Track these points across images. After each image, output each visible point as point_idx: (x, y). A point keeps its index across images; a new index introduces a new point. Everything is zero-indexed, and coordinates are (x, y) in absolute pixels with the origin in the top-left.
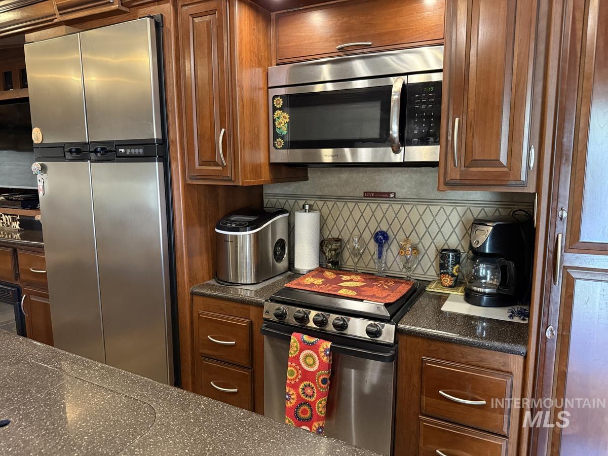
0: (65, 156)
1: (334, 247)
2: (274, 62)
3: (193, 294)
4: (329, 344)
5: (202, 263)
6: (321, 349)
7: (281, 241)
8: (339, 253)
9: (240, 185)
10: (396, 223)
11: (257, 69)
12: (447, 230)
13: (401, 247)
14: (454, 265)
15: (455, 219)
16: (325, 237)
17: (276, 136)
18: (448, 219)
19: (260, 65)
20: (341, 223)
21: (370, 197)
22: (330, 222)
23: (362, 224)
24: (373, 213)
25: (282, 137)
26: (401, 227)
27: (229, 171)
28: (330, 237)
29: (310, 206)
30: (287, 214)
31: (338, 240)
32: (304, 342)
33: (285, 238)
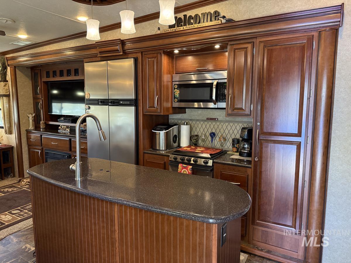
0: (98, 103)
1: (195, 138)
2: (175, 73)
3: (144, 153)
4: (191, 167)
5: (147, 143)
6: (189, 168)
7: (176, 136)
8: (197, 141)
9: (162, 114)
10: (218, 130)
11: (169, 75)
12: (236, 132)
13: (220, 138)
14: (237, 144)
15: (238, 128)
16: (192, 134)
17: (175, 98)
18: (236, 128)
19: (170, 74)
20: (198, 129)
21: (209, 120)
22: (194, 129)
23: (206, 130)
24: (210, 126)
25: (177, 98)
26: (220, 131)
27: (159, 110)
28: (194, 135)
29: (186, 123)
30: (178, 126)
31: (197, 136)
32: (183, 166)
33: (177, 135)
